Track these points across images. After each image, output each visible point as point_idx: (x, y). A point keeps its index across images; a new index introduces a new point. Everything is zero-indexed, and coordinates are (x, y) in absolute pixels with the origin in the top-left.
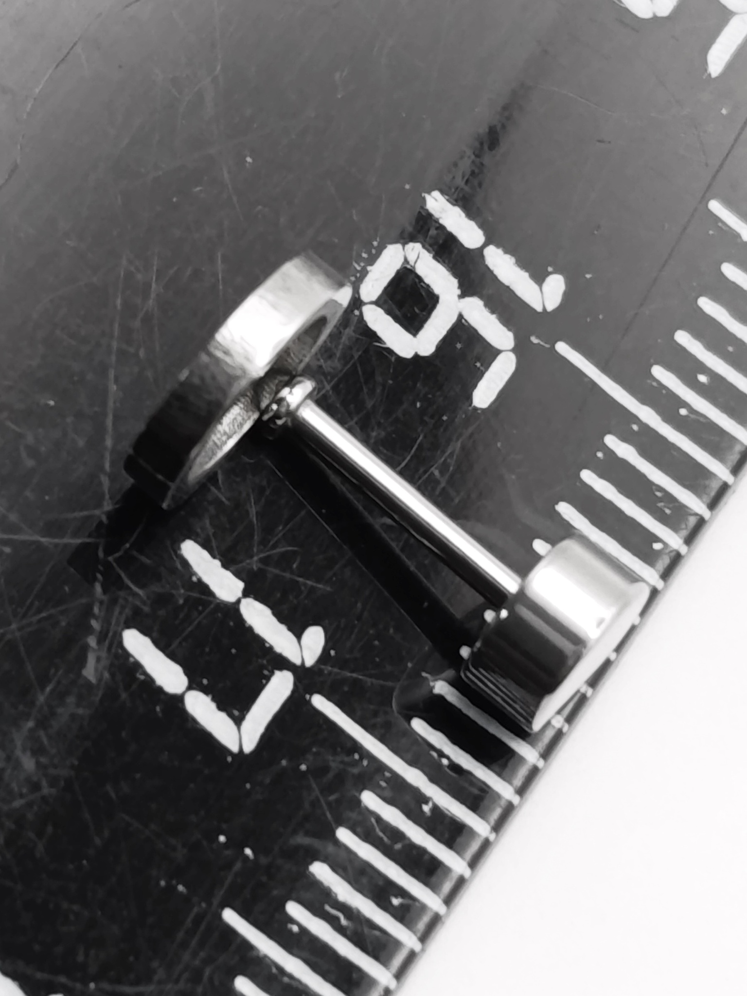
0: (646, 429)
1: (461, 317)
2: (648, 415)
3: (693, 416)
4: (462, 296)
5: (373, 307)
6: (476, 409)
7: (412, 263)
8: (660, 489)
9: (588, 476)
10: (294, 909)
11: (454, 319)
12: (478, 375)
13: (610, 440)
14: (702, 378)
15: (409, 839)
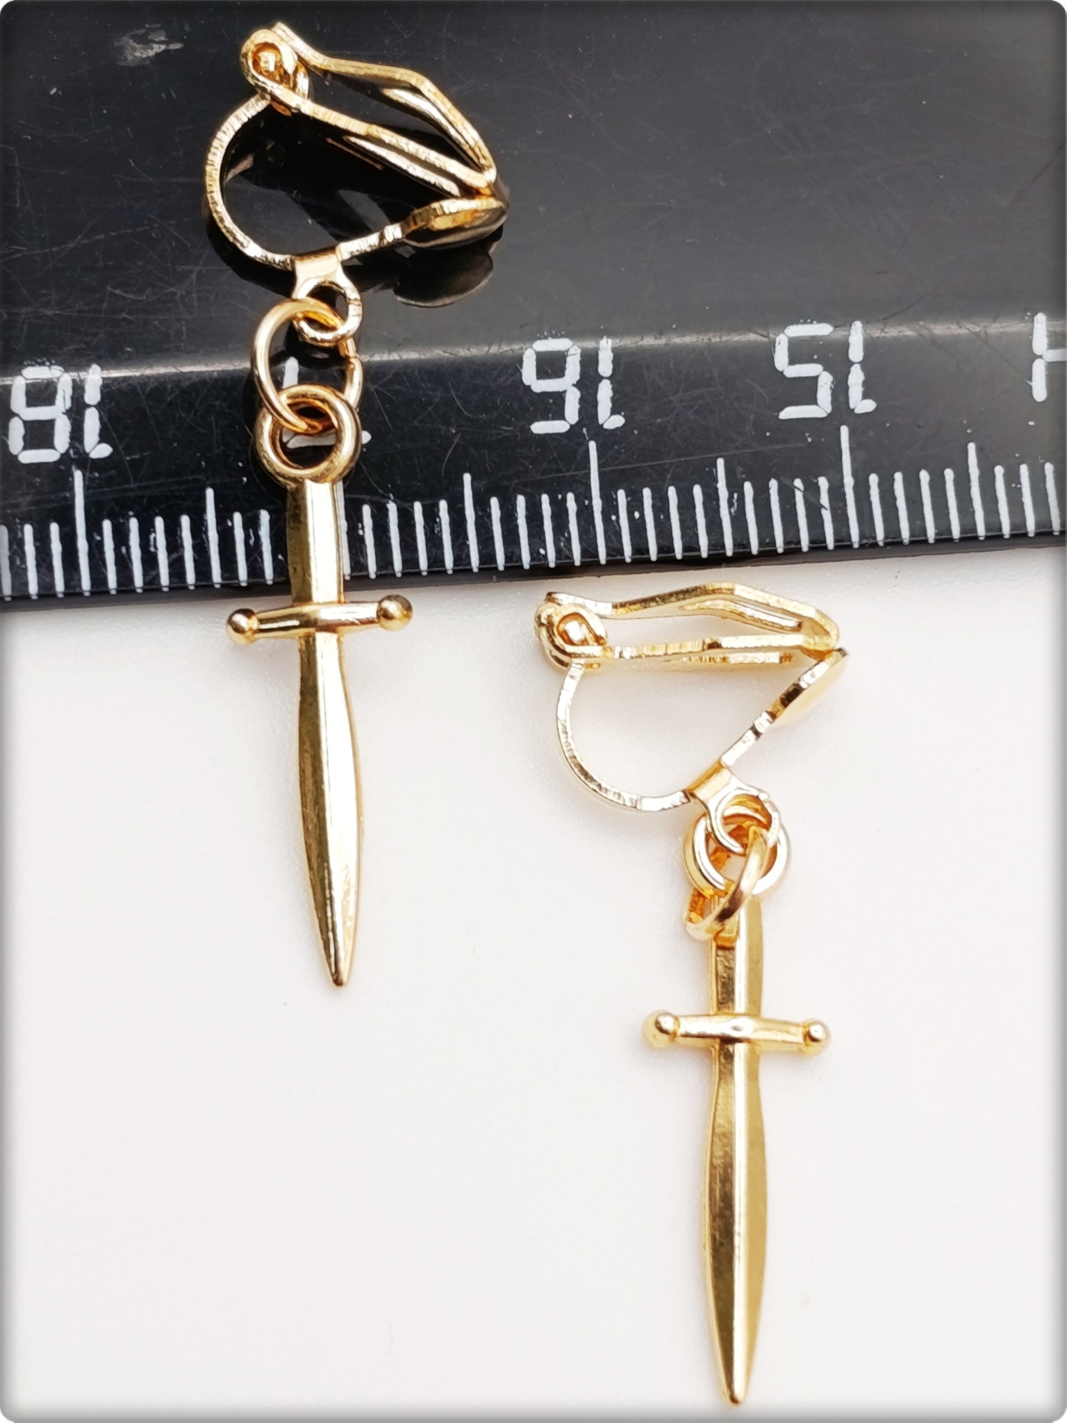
0: (590, 507)
1: (565, 391)
2: (597, 504)
3: (615, 523)
4: (574, 385)
5: (533, 352)
6: (530, 429)
7: (569, 354)
8: (569, 533)
9: (545, 499)
10: (237, 518)
11: (561, 390)
12: (546, 418)
13: (570, 497)
14: (637, 515)
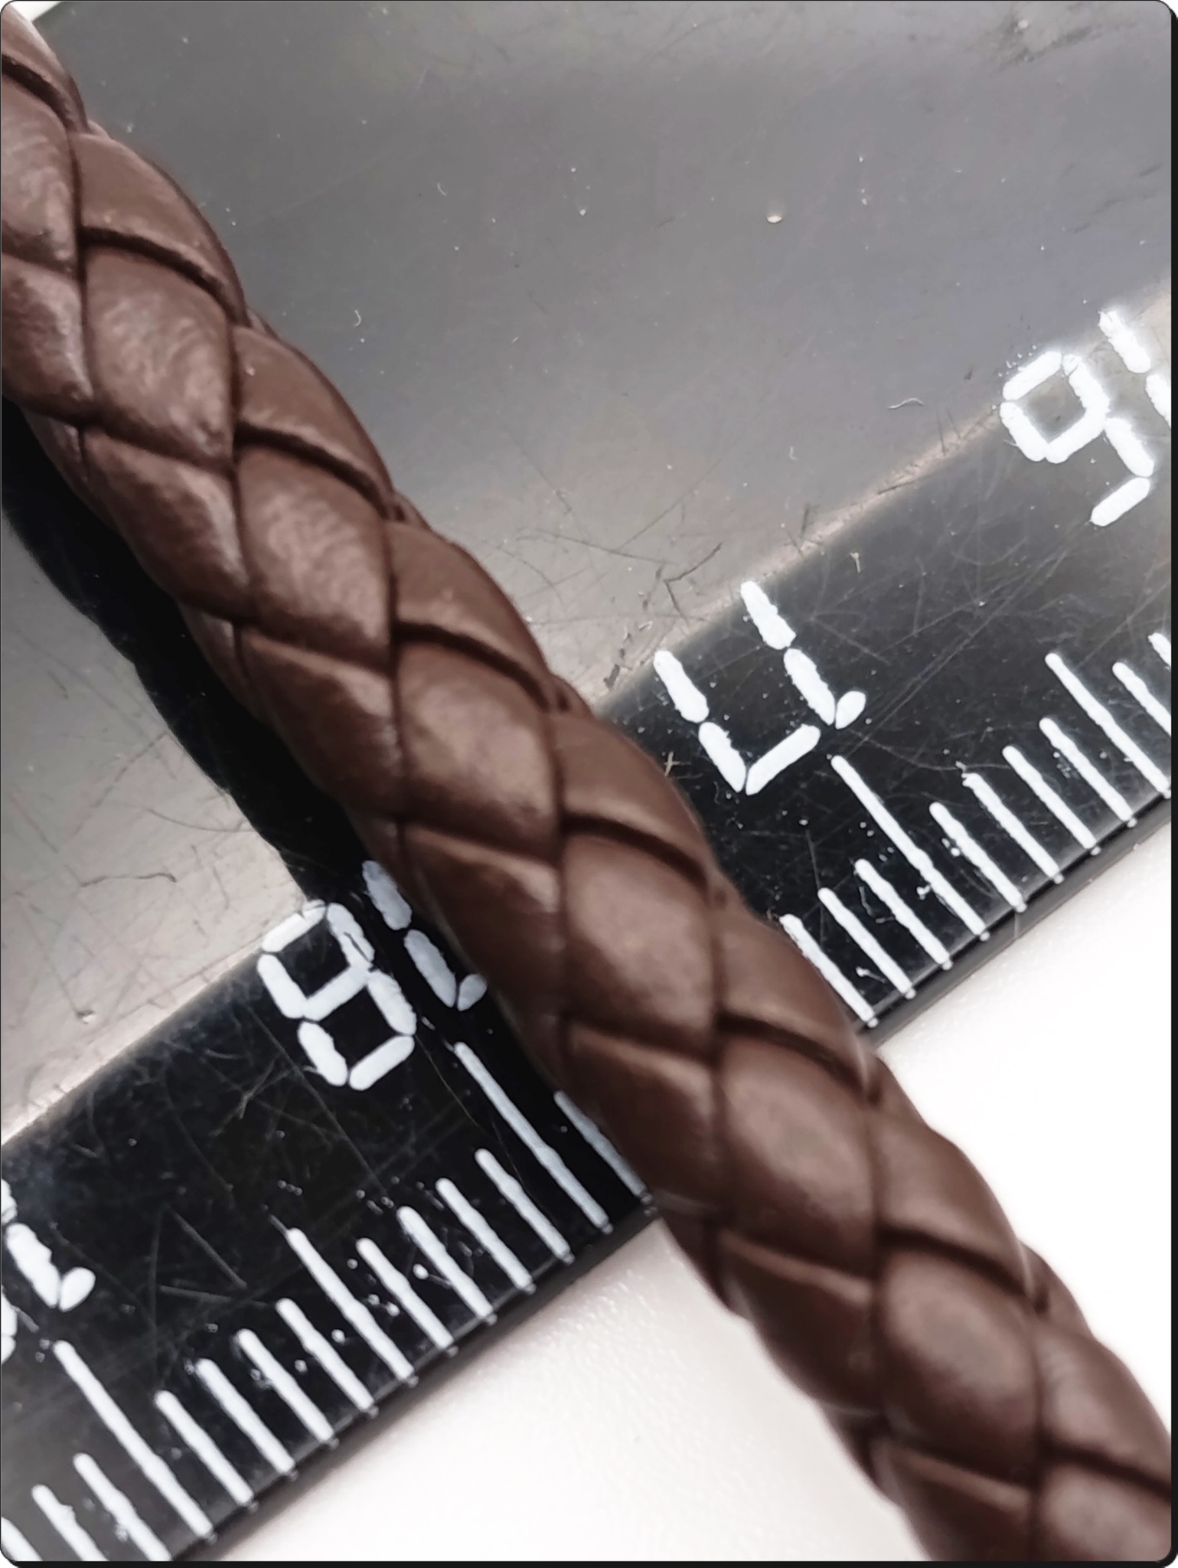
1: (1103, 434)
5: (1015, 405)
6: (1092, 524)
7: (1067, 373)
11: (1096, 435)
12: (1105, 492)
15: (894, 916)
